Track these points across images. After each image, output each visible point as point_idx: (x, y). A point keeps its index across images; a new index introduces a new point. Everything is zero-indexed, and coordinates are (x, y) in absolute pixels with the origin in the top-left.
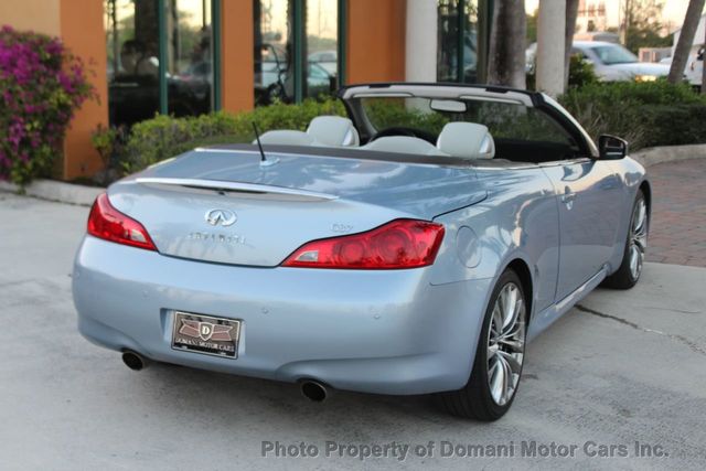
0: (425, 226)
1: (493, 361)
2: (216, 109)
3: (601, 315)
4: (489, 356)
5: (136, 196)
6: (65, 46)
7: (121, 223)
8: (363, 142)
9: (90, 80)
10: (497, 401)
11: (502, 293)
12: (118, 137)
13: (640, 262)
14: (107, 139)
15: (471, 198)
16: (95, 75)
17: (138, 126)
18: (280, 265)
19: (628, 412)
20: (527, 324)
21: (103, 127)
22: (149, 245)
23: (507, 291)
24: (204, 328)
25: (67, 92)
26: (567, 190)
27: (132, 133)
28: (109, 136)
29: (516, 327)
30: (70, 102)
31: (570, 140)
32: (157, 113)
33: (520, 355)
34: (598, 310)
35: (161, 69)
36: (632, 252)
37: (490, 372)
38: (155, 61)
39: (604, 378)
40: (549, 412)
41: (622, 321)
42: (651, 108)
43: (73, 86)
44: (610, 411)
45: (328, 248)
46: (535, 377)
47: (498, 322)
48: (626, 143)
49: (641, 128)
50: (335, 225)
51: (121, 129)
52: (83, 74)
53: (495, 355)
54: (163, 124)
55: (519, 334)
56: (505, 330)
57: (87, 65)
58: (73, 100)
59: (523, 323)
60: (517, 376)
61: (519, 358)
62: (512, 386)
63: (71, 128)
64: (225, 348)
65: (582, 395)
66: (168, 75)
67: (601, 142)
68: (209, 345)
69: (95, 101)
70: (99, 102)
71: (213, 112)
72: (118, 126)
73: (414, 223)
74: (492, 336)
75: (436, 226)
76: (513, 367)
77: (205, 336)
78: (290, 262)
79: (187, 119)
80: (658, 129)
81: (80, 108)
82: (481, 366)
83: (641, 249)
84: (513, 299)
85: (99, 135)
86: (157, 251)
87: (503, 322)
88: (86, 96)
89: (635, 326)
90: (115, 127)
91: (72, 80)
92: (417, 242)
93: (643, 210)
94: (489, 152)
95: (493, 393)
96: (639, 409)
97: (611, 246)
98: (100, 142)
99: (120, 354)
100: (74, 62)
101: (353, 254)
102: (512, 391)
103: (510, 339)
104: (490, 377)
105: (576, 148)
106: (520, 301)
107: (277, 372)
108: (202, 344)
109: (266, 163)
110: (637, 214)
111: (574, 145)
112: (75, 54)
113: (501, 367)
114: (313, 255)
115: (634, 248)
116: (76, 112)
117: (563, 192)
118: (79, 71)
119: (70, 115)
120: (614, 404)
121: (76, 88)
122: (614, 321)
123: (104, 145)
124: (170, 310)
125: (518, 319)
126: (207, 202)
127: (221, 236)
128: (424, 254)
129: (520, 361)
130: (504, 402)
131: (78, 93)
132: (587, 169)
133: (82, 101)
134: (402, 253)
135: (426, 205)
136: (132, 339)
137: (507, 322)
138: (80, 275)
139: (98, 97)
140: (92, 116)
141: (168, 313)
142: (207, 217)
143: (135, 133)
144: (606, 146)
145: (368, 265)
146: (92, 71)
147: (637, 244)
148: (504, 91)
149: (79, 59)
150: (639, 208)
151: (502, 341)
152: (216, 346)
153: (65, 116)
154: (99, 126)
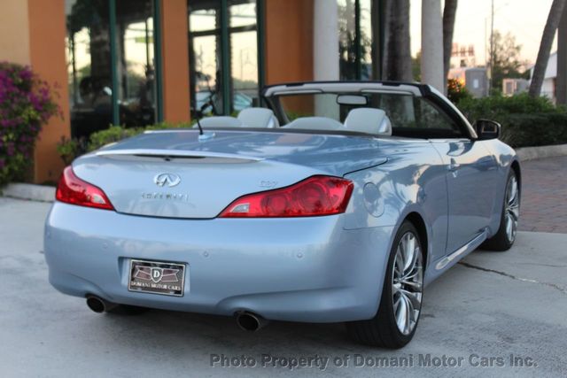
0: (337, 182)
1: (397, 296)
2: (159, 121)
3: (484, 270)
4: (394, 292)
5: (96, 165)
6: (35, 73)
7: (84, 191)
8: (282, 123)
9: (55, 100)
10: (402, 330)
11: (403, 240)
12: (79, 147)
13: (514, 228)
14: (70, 149)
15: (371, 163)
16: (59, 97)
17: (95, 135)
18: (217, 217)
19: (511, 339)
20: (424, 269)
21: (66, 139)
22: (108, 206)
23: (406, 239)
24: (155, 272)
25: (36, 109)
26: (452, 161)
27: (90, 141)
28: (72, 146)
29: (415, 271)
30: (39, 118)
31: (453, 125)
32: (111, 125)
33: (419, 295)
34: (481, 266)
35: (114, 97)
36: (507, 220)
37: (396, 305)
38: (108, 91)
39: (490, 315)
40: (446, 340)
41: (502, 274)
42: (516, 116)
43: (41, 104)
44: (496, 339)
45: (258, 201)
46: (432, 316)
47: (400, 265)
48: (499, 125)
49: (509, 132)
50: (262, 182)
51: (81, 141)
52: (49, 95)
53: (399, 293)
54: (116, 133)
55: (418, 276)
56: (406, 272)
57: (52, 88)
58: (42, 117)
59: (420, 267)
60: (417, 312)
61: (419, 296)
62: (413, 320)
63: (39, 139)
64: (173, 288)
65: (471, 328)
66: (119, 102)
67: (478, 127)
68: (160, 286)
69: (60, 117)
70: (63, 119)
71: (156, 123)
72: (78, 137)
73: (328, 179)
74: (396, 276)
75: (346, 182)
76: (414, 304)
77: (156, 279)
78: (226, 214)
79: (136, 130)
80: (523, 133)
81: (47, 123)
82: (388, 300)
83: (515, 218)
84: (411, 245)
85: (63, 145)
86: (115, 210)
87: (404, 266)
88: (52, 113)
89: (513, 277)
90: (76, 139)
91: (40, 100)
92: (332, 195)
93: (515, 185)
94: (387, 131)
95: (398, 323)
96: (520, 337)
97: (489, 217)
98: (64, 151)
99: (85, 300)
100: (42, 86)
101: (278, 205)
102: (413, 324)
103: (411, 280)
104: (395, 309)
105: (458, 132)
106: (418, 248)
107: (218, 306)
108: (154, 286)
109: (203, 137)
110: (510, 188)
111: (456, 129)
112: (43, 79)
113: (404, 302)
114: (244, 207)
115: (509, 216)
116: (44, 126)
117: (450, 163)
118: (45, 92)
119: (39, 129)
120: (499, 334)
121: (44, 106)
122: (496, 274)
123: (68, 153)
124: (126, 258)
125: (417, 264)
126: (155, 167)
127: (168, 196)
128: (336, 205)
129: (419, 299)
130: (407, 332)
131: (45, 110)
132: (468, 147)
133: (49, 117)
134: (318, 204)
135: (336, 166)
136: (95, 285)
137: (407, 266)
138: (50, 234)
139: (62, 113)
140: (57, 129)
141: (125, 261)
142: (155, 180)
143: (93, 141)
144: (483, 131)
145: (290, 214)
146: (57, 93)
147: (512, 213)
148: (397, 85)
149: (46, 83)
150: (511, 182)
151: (404, 281)
152: (165, 287)
153: (35, 129)
154: (63, 138)
